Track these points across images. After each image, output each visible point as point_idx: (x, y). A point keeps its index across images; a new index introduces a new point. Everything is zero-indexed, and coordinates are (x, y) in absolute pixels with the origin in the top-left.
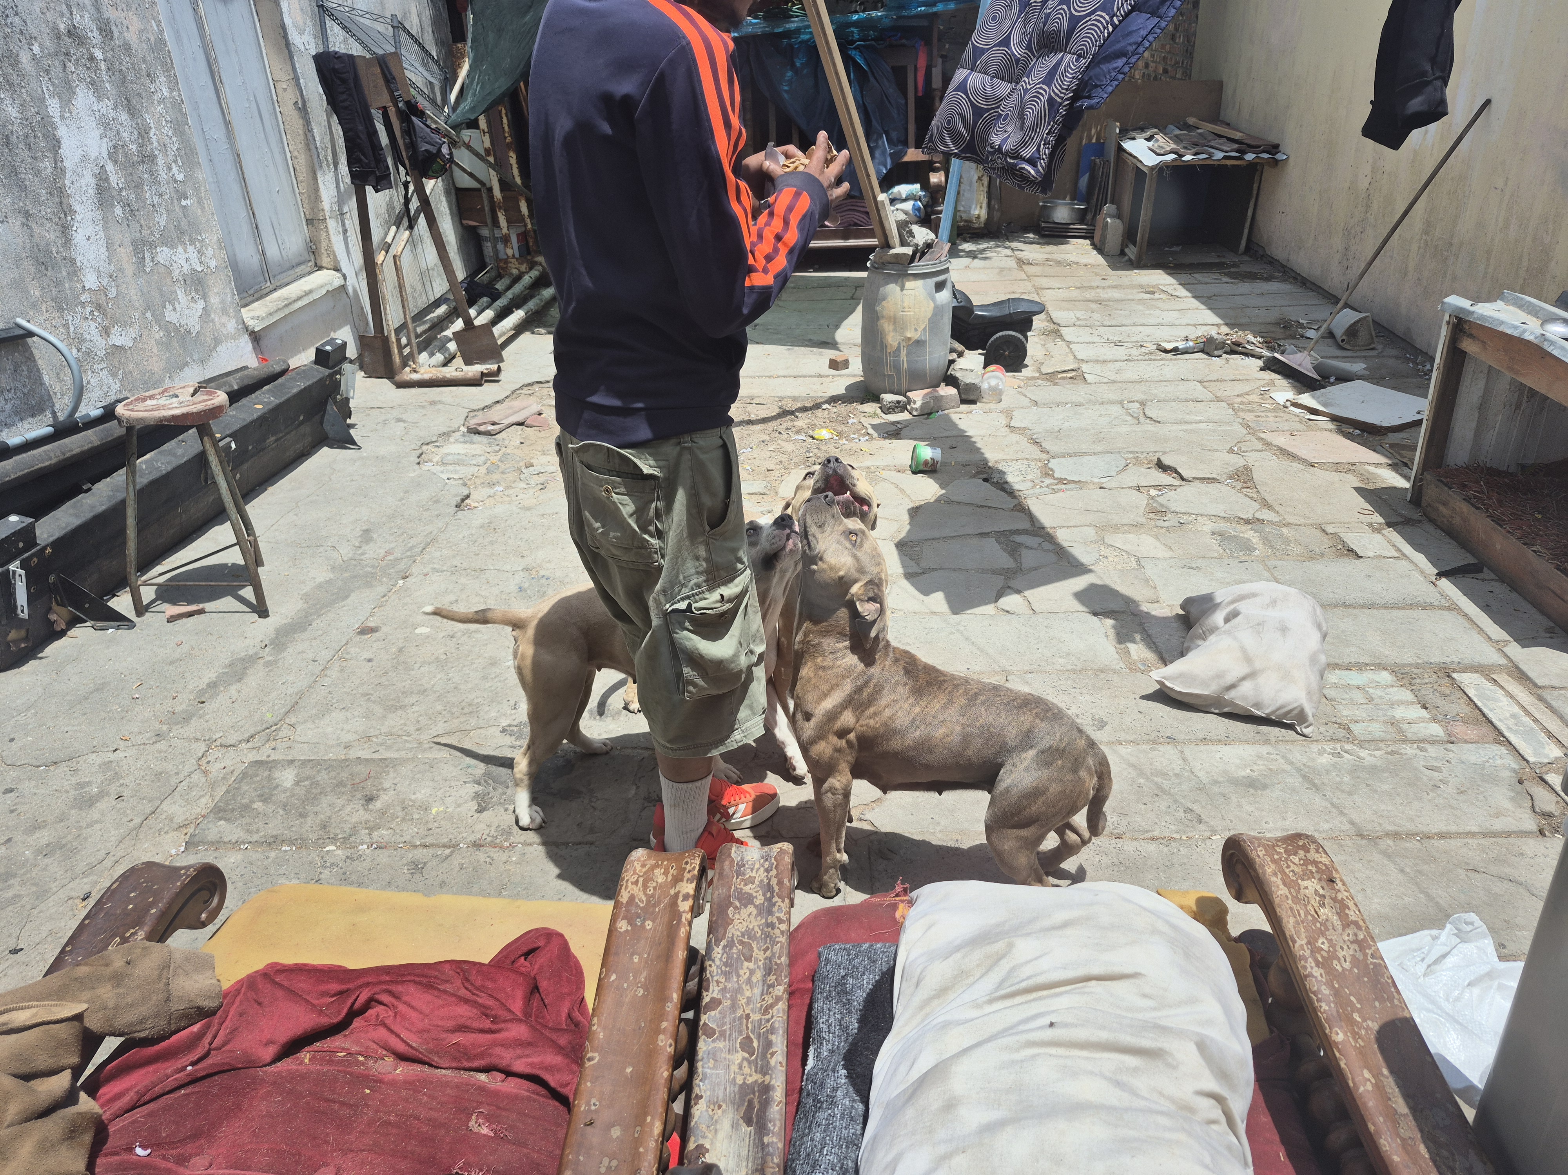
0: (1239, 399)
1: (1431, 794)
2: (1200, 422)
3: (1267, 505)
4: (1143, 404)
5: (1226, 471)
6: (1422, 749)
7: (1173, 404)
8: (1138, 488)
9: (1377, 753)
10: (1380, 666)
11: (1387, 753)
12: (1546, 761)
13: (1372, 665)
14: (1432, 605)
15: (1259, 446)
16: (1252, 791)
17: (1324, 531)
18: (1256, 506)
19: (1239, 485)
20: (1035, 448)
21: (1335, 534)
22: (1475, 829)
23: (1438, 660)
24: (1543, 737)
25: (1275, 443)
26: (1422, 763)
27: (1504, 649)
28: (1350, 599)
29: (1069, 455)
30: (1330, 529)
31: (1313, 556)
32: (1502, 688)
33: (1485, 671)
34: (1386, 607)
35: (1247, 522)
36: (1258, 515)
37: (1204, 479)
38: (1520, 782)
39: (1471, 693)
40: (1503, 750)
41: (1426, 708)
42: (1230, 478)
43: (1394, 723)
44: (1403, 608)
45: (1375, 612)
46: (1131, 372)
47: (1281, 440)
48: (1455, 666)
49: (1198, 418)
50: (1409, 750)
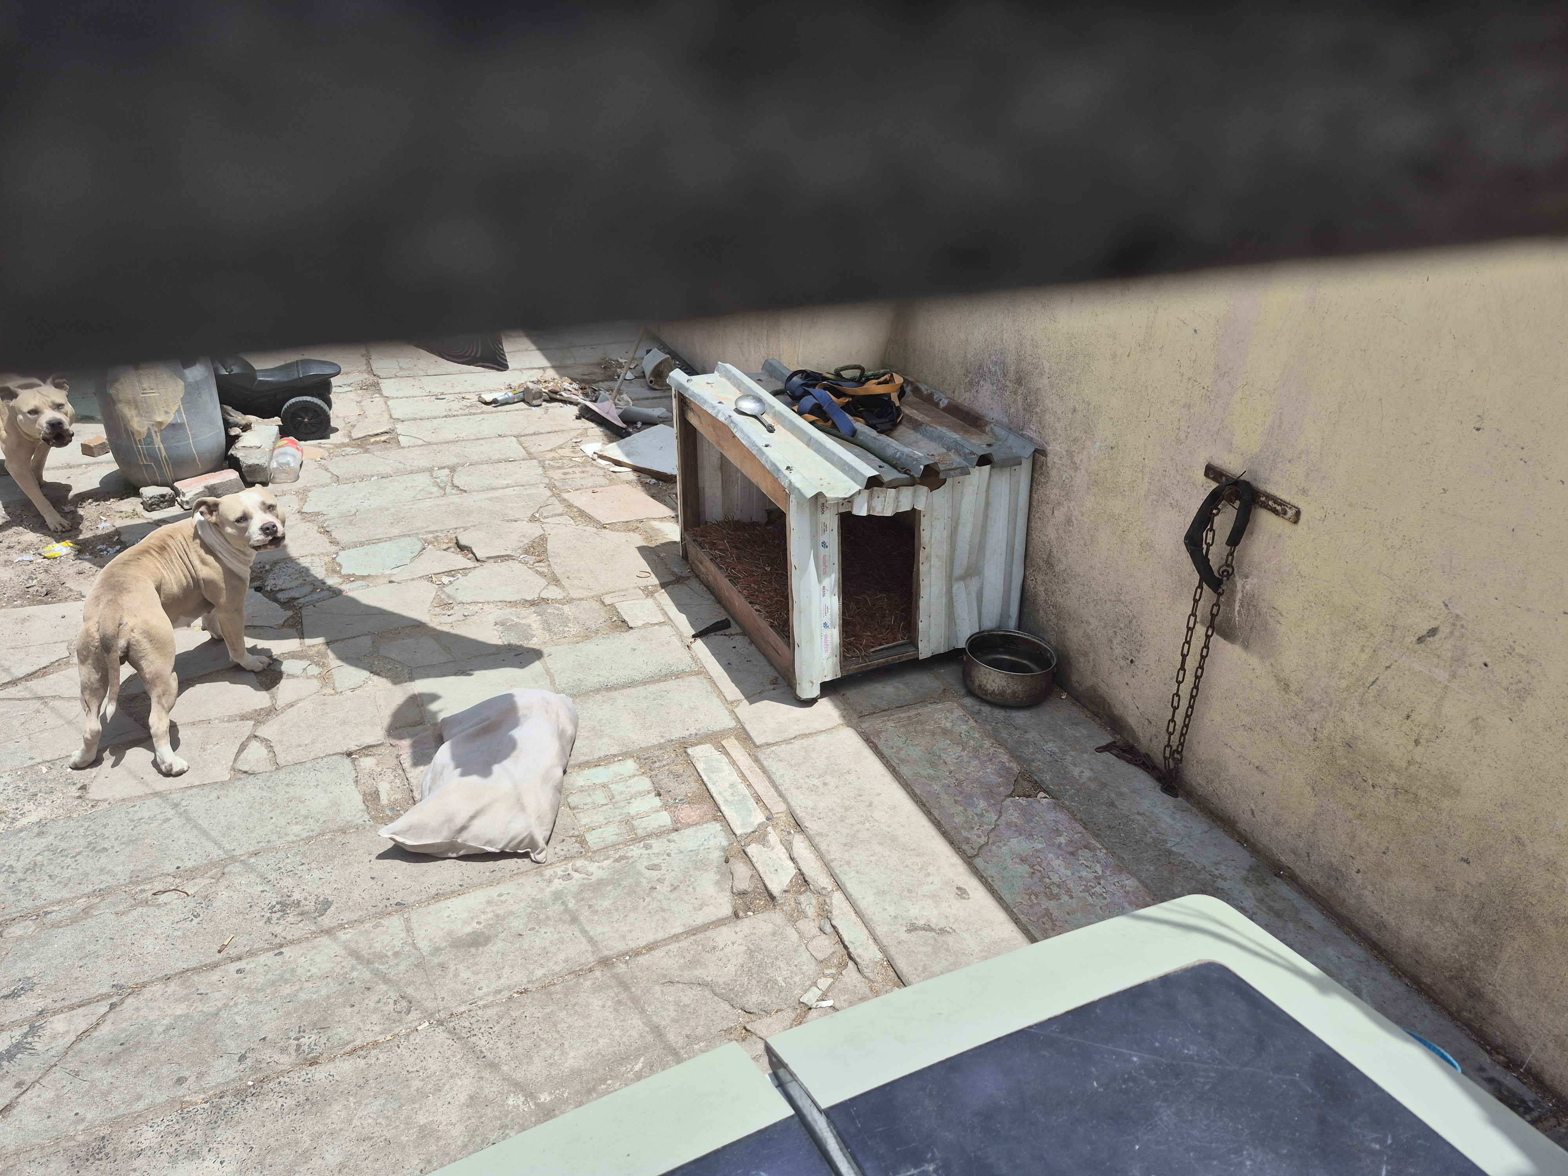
0: (550, 455)
1: (648, 899)
2: (508, 486)
3: (555, 581)
4: (453, 469)
5: (521, 544)
6: (647, 847)
7: (484, 467)
8: (429, 579)
9: (606, 863)
10: (626, 755)
11: (616, 861)
12: (750, 830)
13: (619, 755)
14: (683, 671)
15: (560, 508)
16: (473, 950)
17: (603, 603)
18: (543, 582)
19: (531, 559)
20: (325, 538)
21: (612, 605)
22: (679, 930)
23: (678, 736)
24: (752, 803)
25: (575, 504)
26: (646, 864)
27: (735, 710)
28: (613, 680)
29: (362, 544)
30: (608, 600)
31: (588, 635)
32: (727, 754)
33: (715, 738)
34: (644, 683)
35: (533, 603)
36: (544, 595)
37: (498, 557)
38: (727, 861)
39: (700, 767)
40: (717, 827)
41: (659, 795)
42: (526, 552)
43: (628, 821)
44: (659, 681)
45: (632, 690)
46: (450, 430)
47: (580, 500)
48: (693, 739)
49: (505, 483)
50: (636, 851)
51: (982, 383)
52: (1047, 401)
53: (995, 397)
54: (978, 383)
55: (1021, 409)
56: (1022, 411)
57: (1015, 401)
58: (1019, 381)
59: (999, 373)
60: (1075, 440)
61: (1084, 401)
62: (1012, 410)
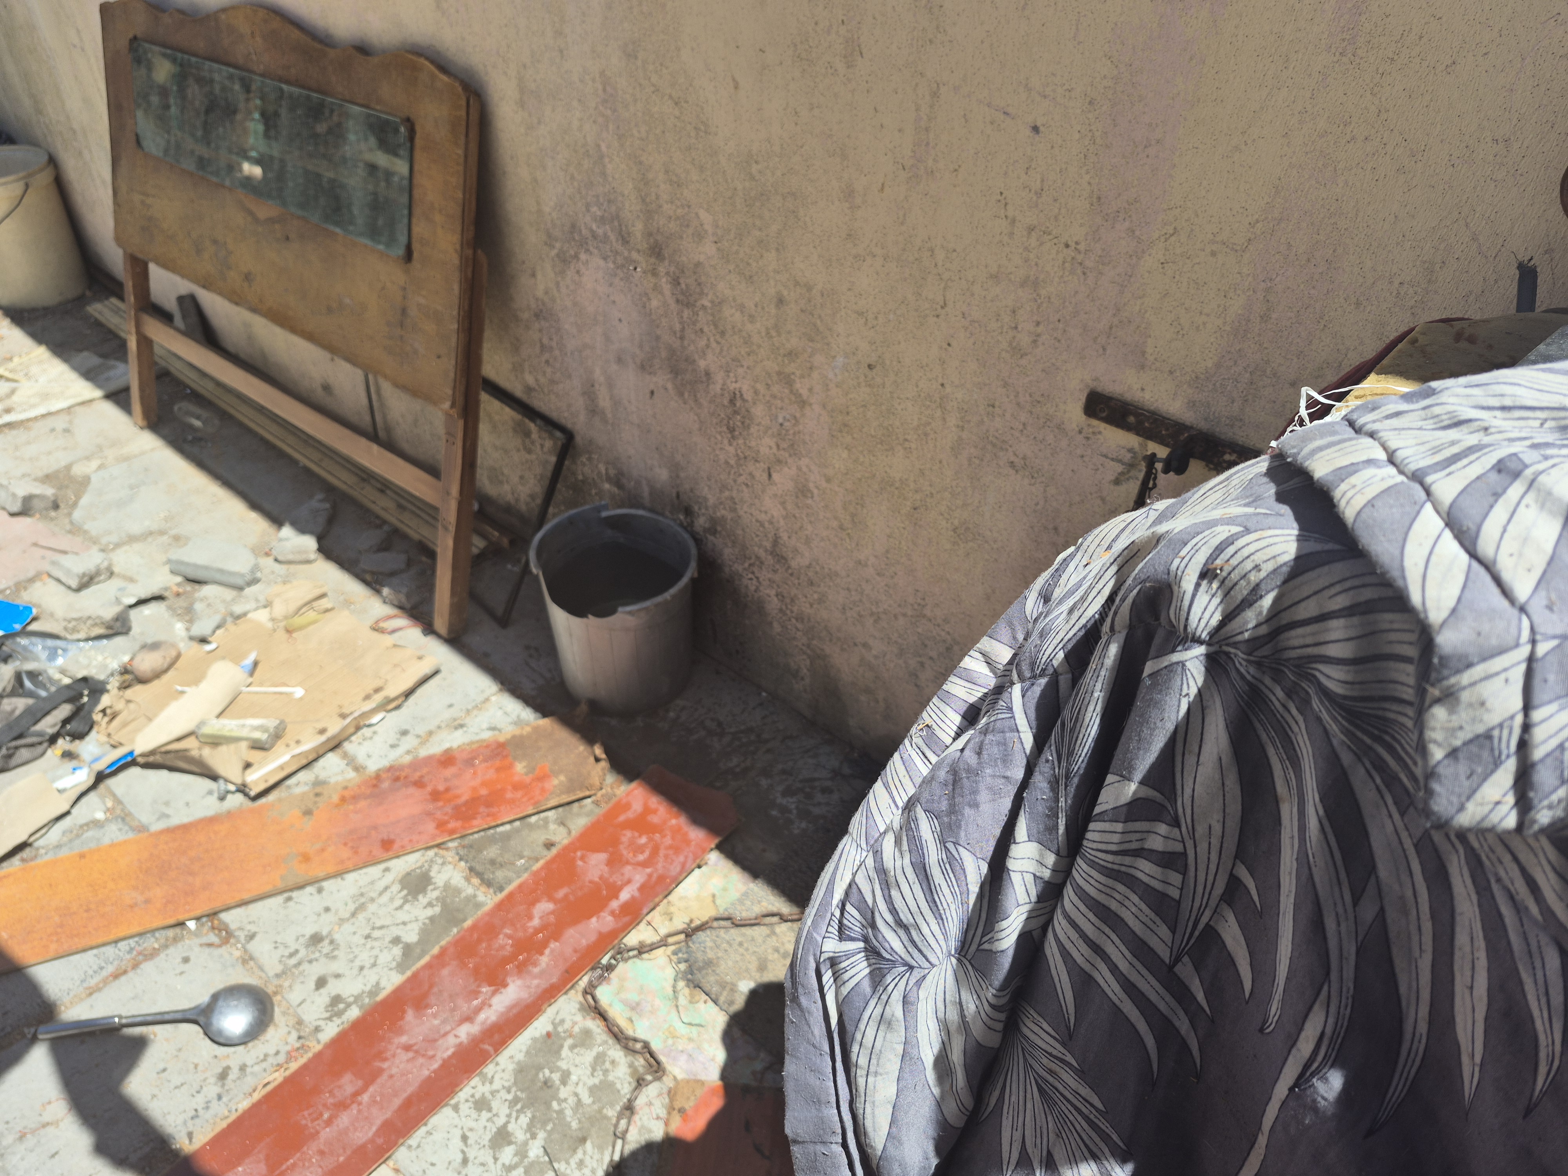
51: (583, 256)
52: (721, 286)
53: (616, 281)
54: (576, 257)
55: (671, 301)
56: (673, 306)
57: (656, 288)
58: (656, 251)
59: (613, 237)
60: (791, 355)
61: (797, 283)
62: (655, 303)
